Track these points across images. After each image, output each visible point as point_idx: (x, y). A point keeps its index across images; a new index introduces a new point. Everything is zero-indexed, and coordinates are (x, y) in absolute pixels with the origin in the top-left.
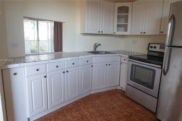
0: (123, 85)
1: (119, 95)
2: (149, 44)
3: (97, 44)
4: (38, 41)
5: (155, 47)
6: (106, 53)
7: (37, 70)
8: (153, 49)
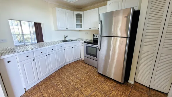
0: (83, 57)
1: (81, 63)
2: (94, 34)
3: (66, 36)
4: (23, 34)
5: (96, 36)
6: (72, 41)
7: (27, 57)
8: (95, 37)
